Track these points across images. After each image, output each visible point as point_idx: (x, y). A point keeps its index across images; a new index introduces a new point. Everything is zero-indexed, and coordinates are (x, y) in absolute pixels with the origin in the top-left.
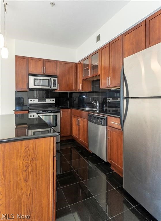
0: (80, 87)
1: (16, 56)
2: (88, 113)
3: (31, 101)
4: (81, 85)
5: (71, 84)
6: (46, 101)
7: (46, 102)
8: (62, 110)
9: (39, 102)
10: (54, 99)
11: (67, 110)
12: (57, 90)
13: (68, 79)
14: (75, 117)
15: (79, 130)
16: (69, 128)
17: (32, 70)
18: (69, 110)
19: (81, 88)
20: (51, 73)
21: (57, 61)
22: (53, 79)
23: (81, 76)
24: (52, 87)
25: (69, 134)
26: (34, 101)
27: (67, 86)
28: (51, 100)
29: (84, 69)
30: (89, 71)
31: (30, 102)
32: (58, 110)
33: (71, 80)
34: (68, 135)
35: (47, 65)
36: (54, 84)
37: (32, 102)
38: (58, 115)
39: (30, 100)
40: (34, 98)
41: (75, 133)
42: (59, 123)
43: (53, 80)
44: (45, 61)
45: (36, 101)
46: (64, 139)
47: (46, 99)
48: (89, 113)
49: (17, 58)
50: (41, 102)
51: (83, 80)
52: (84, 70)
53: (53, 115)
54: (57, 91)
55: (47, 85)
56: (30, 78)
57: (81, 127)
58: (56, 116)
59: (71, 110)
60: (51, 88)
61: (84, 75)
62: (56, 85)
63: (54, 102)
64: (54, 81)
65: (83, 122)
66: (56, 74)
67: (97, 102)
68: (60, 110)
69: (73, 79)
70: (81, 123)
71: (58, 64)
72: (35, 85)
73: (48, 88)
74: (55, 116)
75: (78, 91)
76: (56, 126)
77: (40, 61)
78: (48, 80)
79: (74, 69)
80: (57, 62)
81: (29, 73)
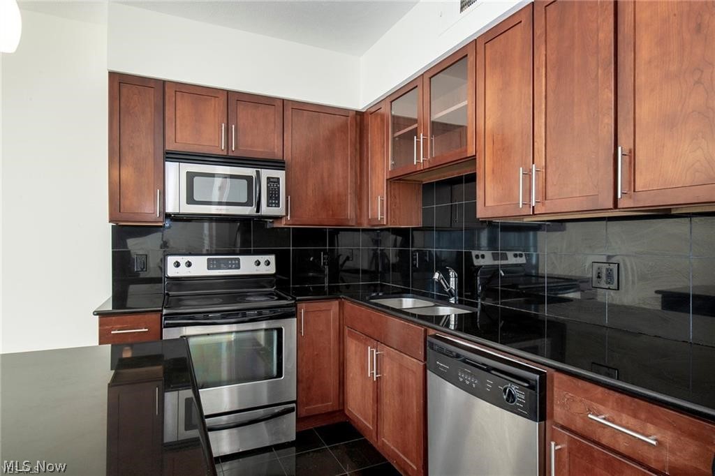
0: (378, 209)
1: (112, 75)
2: (426, 331)
3: (177, 264)
4: (382, 201)
5: (339, 195)
6: (239, 264)
7: (238, 268)
8: (304, 305)
9: (209, 268)
10: (272, 258)
11: (322, 305)
12: (284, 221)
13: (325, 175)
14: (358, 339)
15: (378, 399)
16: (331, 379)
17: (181, 139)
18: (334, 306)
19: (382, 214)
20: (259, 151)
21: (283, 100)
22: (266, 173)
23: (382, 166)
24: (265, 210)
25: (330, 405)
26: (189, 264)
27: (325, 203)
28: (258, 263)
29: (394, 132)
30: (418, 142)
31: (172, 272)
32: (287, 306)
33: (341, 181)
34: (330, 410)
35: (244, 115)
36: (270, 197)
37: (183, 272)
38: (290, 327)
39: (171, 260)
40: (190, 254)
41: (358, 405)
42: (290, 363)
43: (268, 178)
44: (233, 101)
45: (199, 267)
46: (310, 426)
47: (241, 257)
48: (431, 332)
49: (116, 85)
50: (219, 268)
51: (387, 180)
52: (394, 138)
53: (266, 330)
54: (282, 224)
55: (245, 200)
56: (172, 168)
57: (389, 388)
58: (280, 331)
59: (341, 306)
60: (258, 211)
61: (393, 159)
62: (278, 198)
63: (271, 269)
64: (273, 182)
65: (401, 366)
66: (279, 156)
67: (452, 274)
68: (295, 305)
69: (347, 177)
70: (387, 370)
71: (288, 113)
72: (191, 200)
73: (249, 211)
74: (275, 334)
75: (366, 226)
76: (280, 374)
77: (213, 101)
78: (249, 179)
79: (352, 135)
80: (283, 107)
81: (167, 148)
